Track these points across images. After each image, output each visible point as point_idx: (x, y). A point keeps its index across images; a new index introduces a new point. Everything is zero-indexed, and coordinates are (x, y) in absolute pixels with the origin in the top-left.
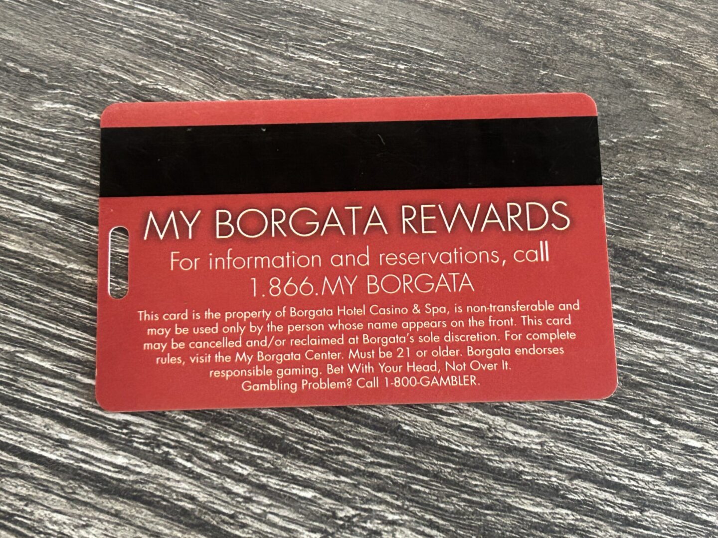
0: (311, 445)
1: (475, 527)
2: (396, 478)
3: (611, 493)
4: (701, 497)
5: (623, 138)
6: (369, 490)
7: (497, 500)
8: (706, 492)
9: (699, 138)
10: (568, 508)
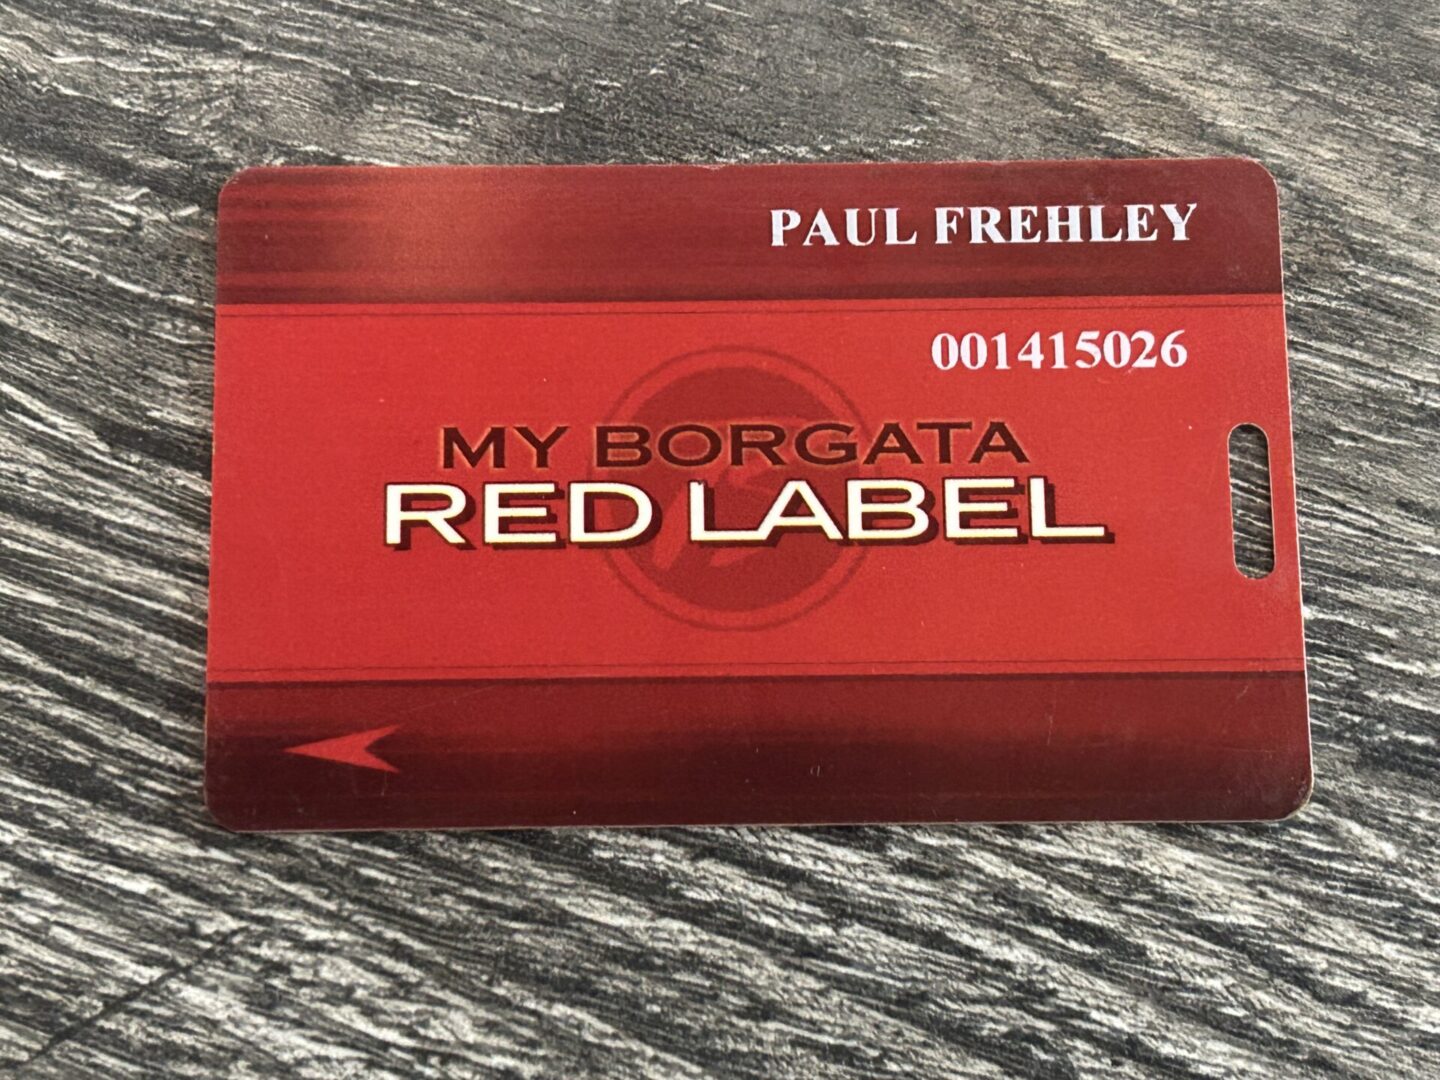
0: (151, 784)
1: (488, 957)
2: (329, 853)
3: (774, 887)
4: (961, 899)
5: (844, 142)
6: (270, 877)
7: (538, 901)
8: (973, 887)
9: (1004, 146)
10: (684, 919)
